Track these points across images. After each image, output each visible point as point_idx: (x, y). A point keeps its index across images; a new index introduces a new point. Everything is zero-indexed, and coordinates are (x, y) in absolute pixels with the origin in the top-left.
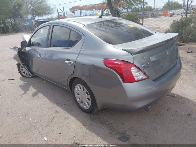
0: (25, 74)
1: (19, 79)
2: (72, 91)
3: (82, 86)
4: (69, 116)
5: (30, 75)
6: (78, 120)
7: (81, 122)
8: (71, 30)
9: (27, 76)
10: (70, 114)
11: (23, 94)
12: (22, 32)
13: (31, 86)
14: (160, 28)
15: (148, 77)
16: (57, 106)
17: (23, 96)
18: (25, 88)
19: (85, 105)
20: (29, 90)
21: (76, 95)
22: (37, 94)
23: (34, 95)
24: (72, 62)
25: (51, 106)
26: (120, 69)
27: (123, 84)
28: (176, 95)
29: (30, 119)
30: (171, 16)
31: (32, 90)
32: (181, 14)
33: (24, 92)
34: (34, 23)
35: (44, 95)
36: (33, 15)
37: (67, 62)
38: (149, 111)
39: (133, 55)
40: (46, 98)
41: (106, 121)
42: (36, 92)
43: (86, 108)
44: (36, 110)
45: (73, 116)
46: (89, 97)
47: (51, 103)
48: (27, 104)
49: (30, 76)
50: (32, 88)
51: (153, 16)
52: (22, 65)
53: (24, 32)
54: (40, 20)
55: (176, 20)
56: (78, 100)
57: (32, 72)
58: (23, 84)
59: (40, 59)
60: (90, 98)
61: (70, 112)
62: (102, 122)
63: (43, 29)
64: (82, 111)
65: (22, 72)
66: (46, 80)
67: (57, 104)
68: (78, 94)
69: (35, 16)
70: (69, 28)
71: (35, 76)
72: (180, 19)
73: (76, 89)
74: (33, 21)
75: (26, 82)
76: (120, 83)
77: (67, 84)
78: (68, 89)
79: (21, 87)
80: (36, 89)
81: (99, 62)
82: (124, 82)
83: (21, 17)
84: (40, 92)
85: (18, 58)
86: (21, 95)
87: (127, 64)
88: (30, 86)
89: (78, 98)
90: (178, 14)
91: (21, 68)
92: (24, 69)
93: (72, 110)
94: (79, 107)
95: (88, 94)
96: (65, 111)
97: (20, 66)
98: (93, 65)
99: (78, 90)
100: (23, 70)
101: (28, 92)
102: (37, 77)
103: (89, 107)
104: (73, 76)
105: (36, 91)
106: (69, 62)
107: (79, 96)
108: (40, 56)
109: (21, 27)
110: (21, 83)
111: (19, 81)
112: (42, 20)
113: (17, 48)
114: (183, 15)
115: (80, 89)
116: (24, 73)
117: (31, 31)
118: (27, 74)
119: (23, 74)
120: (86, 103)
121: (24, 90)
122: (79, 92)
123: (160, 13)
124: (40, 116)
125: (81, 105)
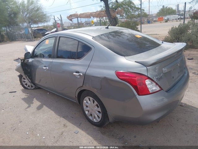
0: (28, 85)
1: (22, 91)
2: (80, 104)
3: (91, 98)
4: (79, 130)
5: (32, 86)
6: (88, 134)
7: (91, 136)
8: (79, 42)
9: (29, 88)
10: (79, 128)
11: (27, 108)
12: (18, 40)
13: (35, 99)
14: (157, 34)
15: (161, 89)
16: (65, 120)
17: (28, 109)
18: (28, 101)
19: (95, 117)
20: (33, 103)
21: (85, 107)
22: (42, 107)
23: (39, 108)
24: (81, 74)
25: (59, 120)
26: (135, 81)
27: (138, 96)
28: (183, 103)
29: (38, 135)
30: (166, 22)
31: (36, 103)
32: (176, 19)
33: (28, 105)
34: (30, 32)
35: (50, 108)
36: (29, 23)
37: (76, 74)
38: (159, 122)
39: (148, 68)
40: (51, 111)
41: (117, 135)
42: (41, 105)
43: (96, 121)
44: (44, 124)
45: (82, 130)
46: (99, 109)
47: (58, 116)
48: (33, 119)
49: (33, 88)
50: (36, 101)
51: (149, 22)
52: (24, 76)
53: (20, 41)
54: (35, 27)
55: (174, 26)
56: (87, 112)
57: (34, 84)
58: (26, 97)
59: (45, 70)
60: (101, 111)
61: (79, 125)
62: (113, 135)
63: (48, 40)
64: (91, 125)
65: (24, 83)
66: (50, 92)
67: (64, 117)
68: (87, 107)
69: (31, 24)
70: (77, 40)
71: (38, 88)
72: (178, 26)
73: (85, 101)
74: (30, 29)
75: (28, 95)
76: (135, 96)
77: (75, 97)
78: (76, 101)
79: (24, 99)
80: (41, 102)
81: (111, 74)
82: (139, 95)
83: (17, 25)
84: (45, 105)
85: (21, 70)
86: (25, 108)
87: (141, 76)
88: (33, 98)
89: (86, 111)
90: (173, 20)
91: (23, 80)
92: (26, 80)
93: (81, 123)
94: (88, 120)
95: (98, 107)
96: (73, 125)
97: (23, 78)
98: (105, 77)
99: (87, 102)
100: (25, 82)
101: (32, 105)
102: (39, 88)
103: (99, 120)
104: (83, 89)
105: (40, 103)
106: (78, 74)
107: (88, 108)
108: (45, 68)
109: (16, 35)
110: (24, 95)
111: (22, 93)
112: (37, 27)
113: (20, 60)
114: (178, 20)
115: (89, 102)
116: (26, 84)
117: (27, 40)
118: (29, 86)
119: (25, 86)
120: (96, 116)
121: (27, 103)
122: (88, 104)
123: (155, 19)
124: (48, 131)
125: (90, 117)
